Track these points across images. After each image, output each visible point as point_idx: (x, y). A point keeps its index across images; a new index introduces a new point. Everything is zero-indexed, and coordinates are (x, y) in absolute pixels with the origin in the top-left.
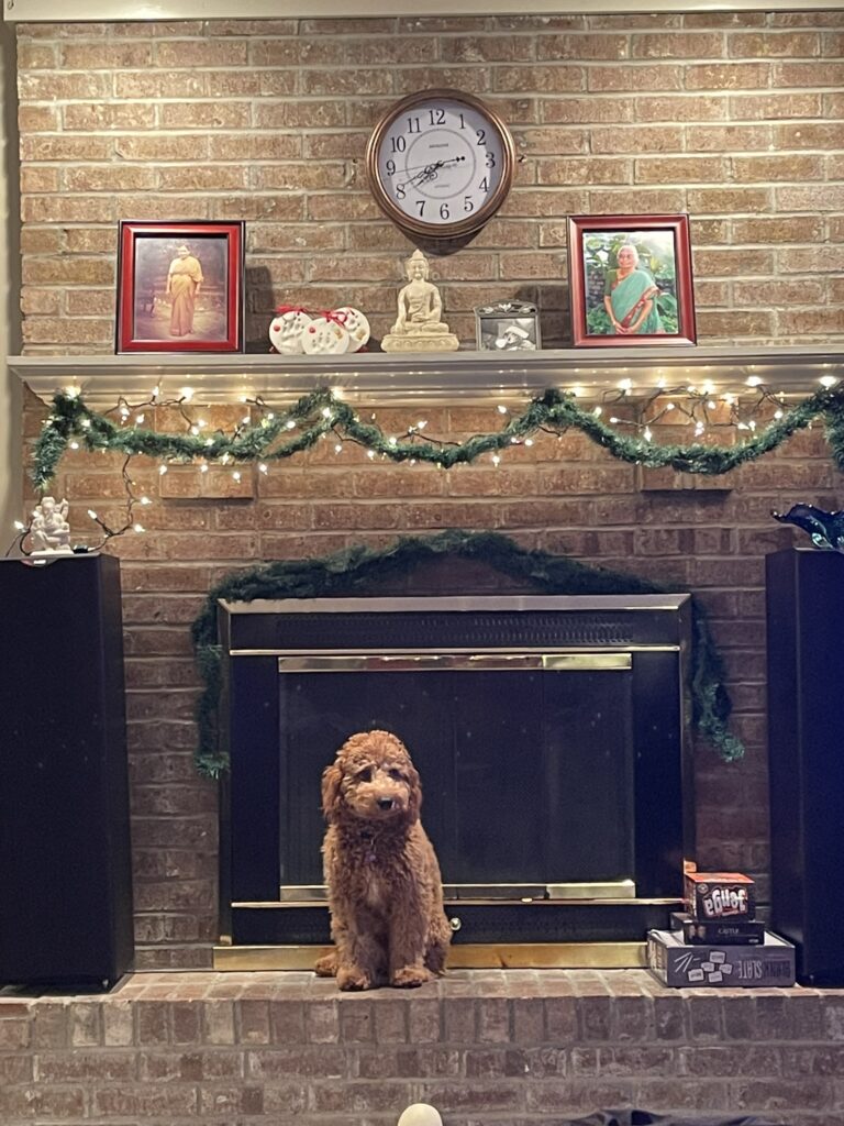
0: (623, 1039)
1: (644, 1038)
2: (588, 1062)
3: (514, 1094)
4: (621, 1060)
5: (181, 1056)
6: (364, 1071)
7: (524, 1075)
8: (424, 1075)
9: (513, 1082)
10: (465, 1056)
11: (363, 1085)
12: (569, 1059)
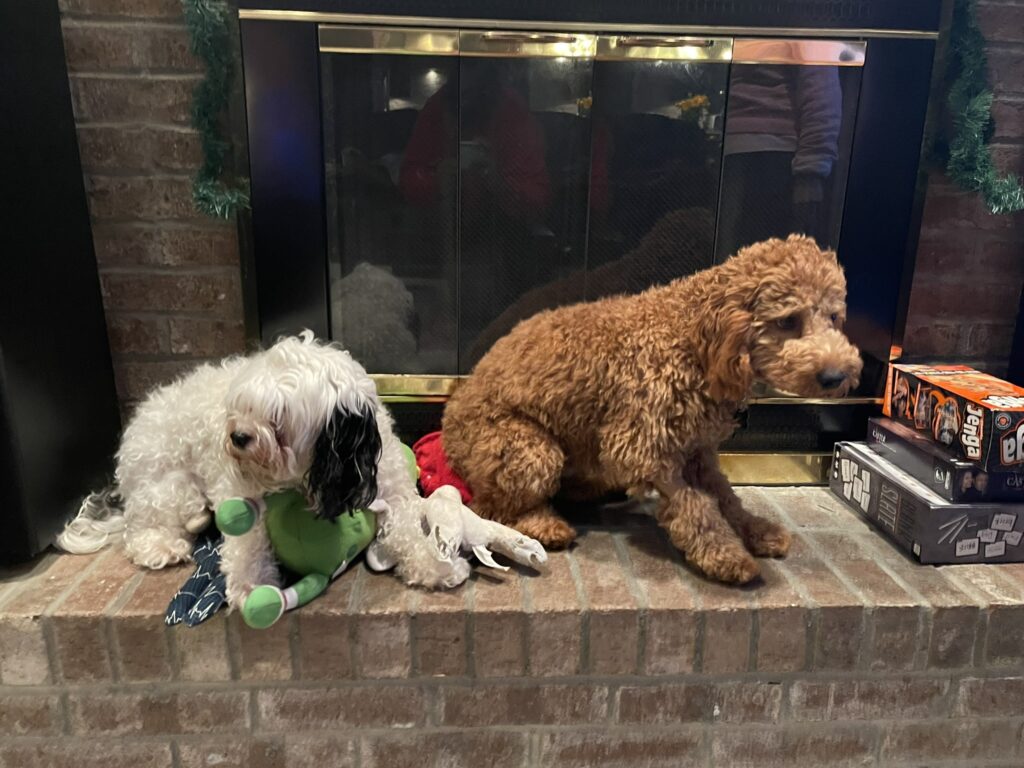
0: (877, 667)
1: (909, 666)
2: (815, 701)
3: (694, 745)
4: (868, 696)
5: (138, 697)
6: (453, 715)
7: (712, 719)
8: (550, 720)
9: (694, 729)
10: (618, 694)
11: (451, 735)
12: (786, 695)
